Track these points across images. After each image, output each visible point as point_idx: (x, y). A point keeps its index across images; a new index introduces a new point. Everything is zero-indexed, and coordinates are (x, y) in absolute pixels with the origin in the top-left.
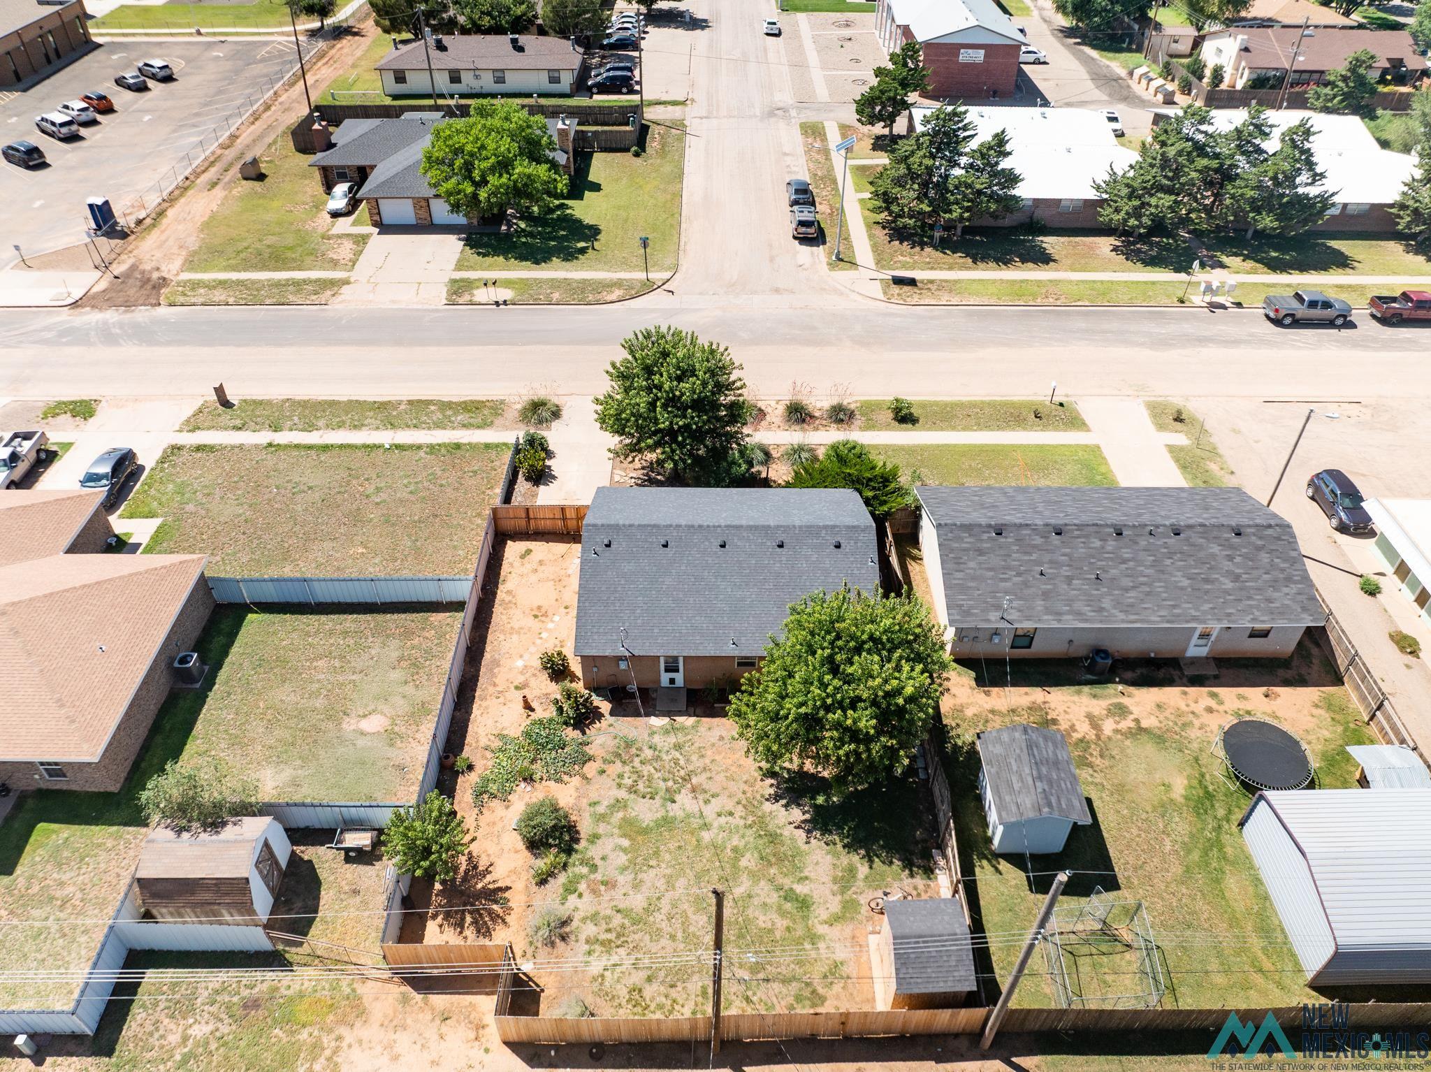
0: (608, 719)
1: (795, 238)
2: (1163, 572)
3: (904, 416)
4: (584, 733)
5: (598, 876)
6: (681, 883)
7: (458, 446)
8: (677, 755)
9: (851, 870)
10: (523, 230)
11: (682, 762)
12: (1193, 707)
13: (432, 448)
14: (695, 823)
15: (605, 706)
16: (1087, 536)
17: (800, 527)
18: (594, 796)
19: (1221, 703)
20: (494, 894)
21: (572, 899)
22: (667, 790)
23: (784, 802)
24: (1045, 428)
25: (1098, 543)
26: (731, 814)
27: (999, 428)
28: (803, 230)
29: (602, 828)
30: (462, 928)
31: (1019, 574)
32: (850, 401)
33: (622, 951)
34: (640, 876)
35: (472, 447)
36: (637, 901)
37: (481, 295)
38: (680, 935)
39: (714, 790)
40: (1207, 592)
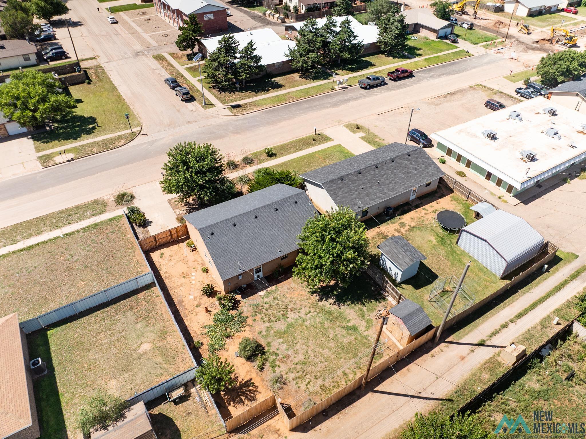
0: (243, 301)
1: (182, 100)
2: (395, 175)
3: (271, 154)
4: (238, 310)
5: (280, 356)
6: (310, 343)
7: (96, 225)
8: (277, 301)
9: (361, 310)
10: (58, 127)
11: (281, 303)
12: (421, 215)
13: (85, 230)
14: (300, 321)
15: (238, 297)
16: (368, 171)
17: (280, 201)
18: (258, 330)
19: (427, 210)
20: (248, 383)
21: (277, 369)
22: (283, 315)
23: (324, 299)
24: (319, 144)
25: (373, 173)
26: (310, 312)
28: (185, 96)
29: (269, 340)
30: (242, 402)
31: (356, 191)
32: (249, 154)
33: (308, 376)
34: (295, 348)
35: (103, 222)
36: (301, 357)
37: (59, 159)
38: (323, 360)
39: (299, 307)
40: (410, 176)
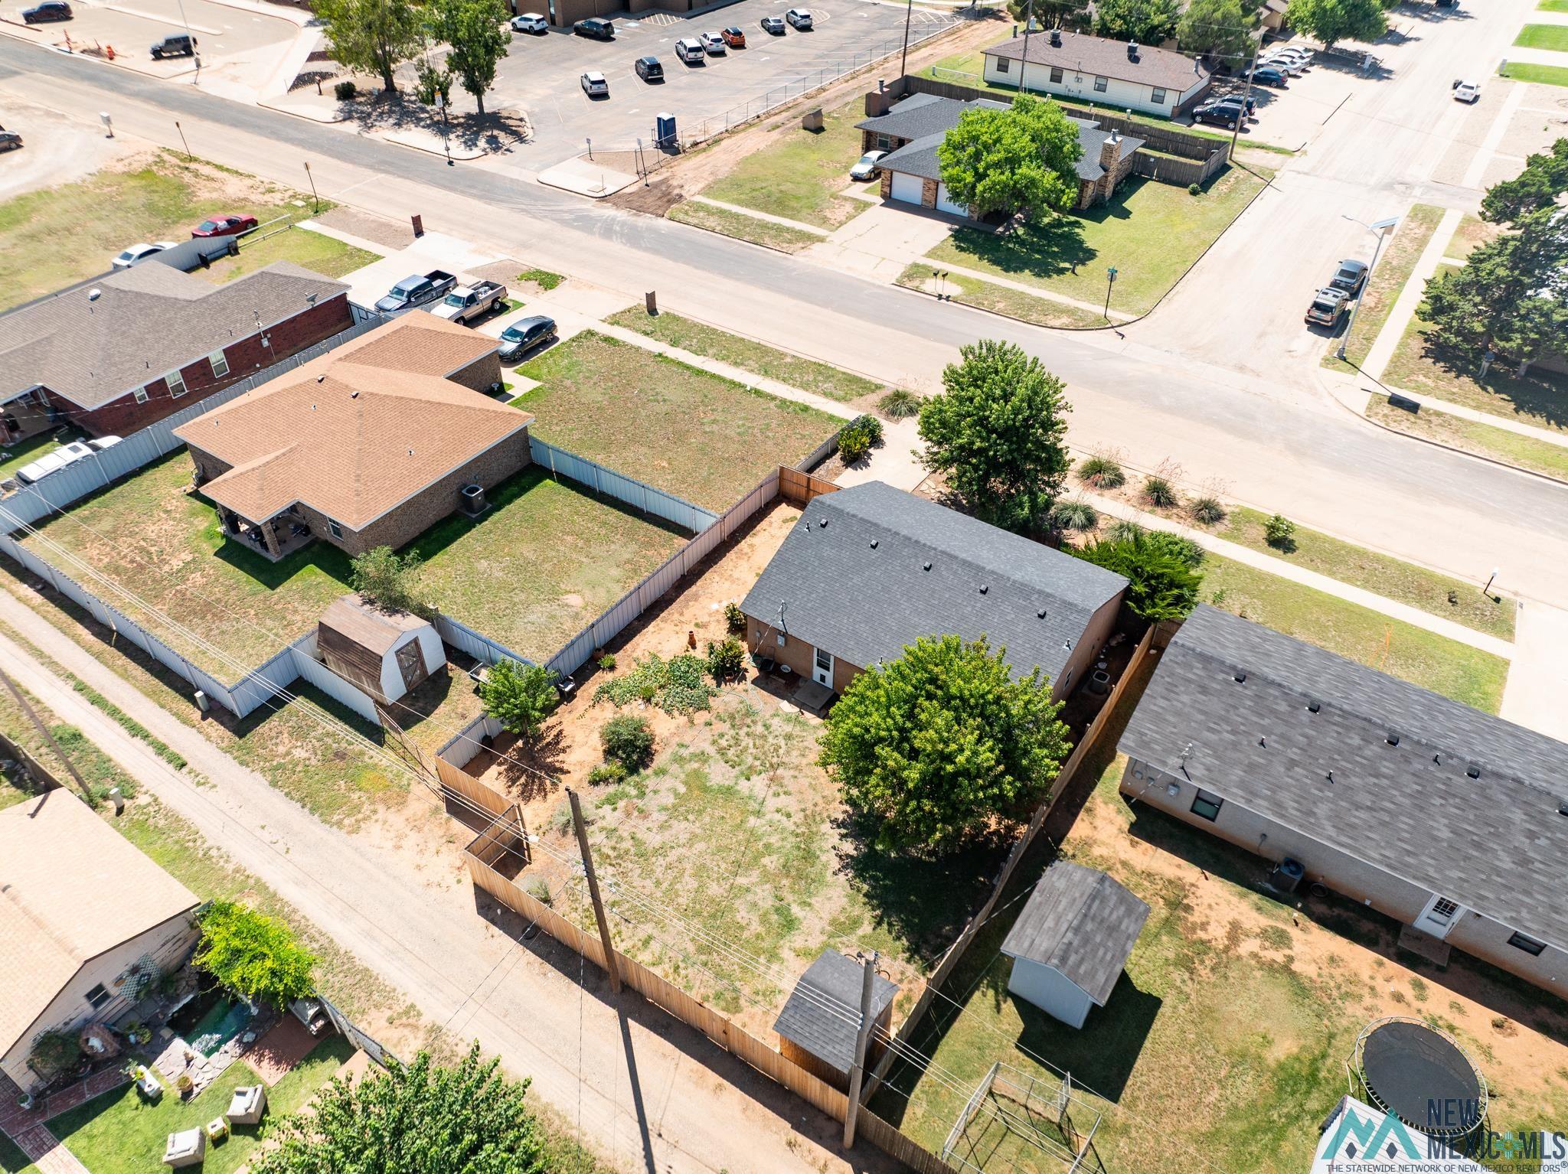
0: (748, 684)
1: (1307, 321)
2: (1422, 809)
3: (1280, 540)
4: (719, 685)
5: (640, 803)
6: (700, 846)
7: (806, 409)
8: (782, 743)
9: (856, 923)
10: (1018, 236)
11: (781, 751)
12: (1379, 983)
13: (784, 403)
14: (753, 806)
15: (753, 672)
16: (1347, 728)
18: (687, 740)
19: (1422, 998)
20: (555, 771)
21: (608, 808)
22: (750, 768)
23: (843, 831)
24: (1451, 617)
25: (1356, 741)
26: (789, 816)
27: (1391, 595)
28: (1317, 313)
29: (674, 768)
30: (514, 783)
31: (1234, 732)
32: (1226, 503)
33: (610, 870)
34: (672, 822)
35: (818, 413)
36: (654, 840)
37: (932, 285)
38: (665, 885)
39: (790, 789)
40: (1467, 858)
